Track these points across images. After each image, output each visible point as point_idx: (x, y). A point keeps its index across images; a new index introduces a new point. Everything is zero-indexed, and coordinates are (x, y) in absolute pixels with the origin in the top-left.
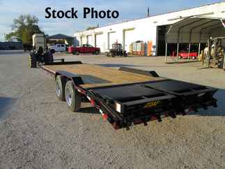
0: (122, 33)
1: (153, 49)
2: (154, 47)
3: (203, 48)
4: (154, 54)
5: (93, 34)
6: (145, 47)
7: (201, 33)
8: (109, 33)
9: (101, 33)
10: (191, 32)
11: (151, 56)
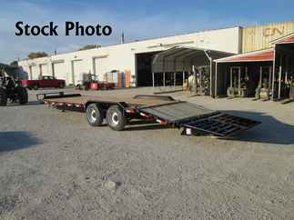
0: (92, 61)
1: (132, 80)
2: (133, 77)
3: (187, 77)
4: (134, 85)
5: (51, 63)
6: (122, 77)
7: (184, 62)
8: (72, 62)
9: (62, 61)
10: (175, 61)
11: (130, 87)
